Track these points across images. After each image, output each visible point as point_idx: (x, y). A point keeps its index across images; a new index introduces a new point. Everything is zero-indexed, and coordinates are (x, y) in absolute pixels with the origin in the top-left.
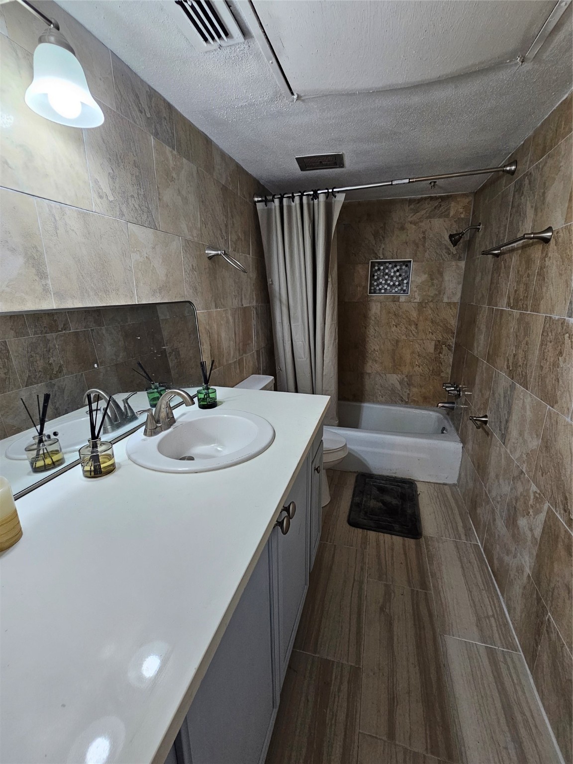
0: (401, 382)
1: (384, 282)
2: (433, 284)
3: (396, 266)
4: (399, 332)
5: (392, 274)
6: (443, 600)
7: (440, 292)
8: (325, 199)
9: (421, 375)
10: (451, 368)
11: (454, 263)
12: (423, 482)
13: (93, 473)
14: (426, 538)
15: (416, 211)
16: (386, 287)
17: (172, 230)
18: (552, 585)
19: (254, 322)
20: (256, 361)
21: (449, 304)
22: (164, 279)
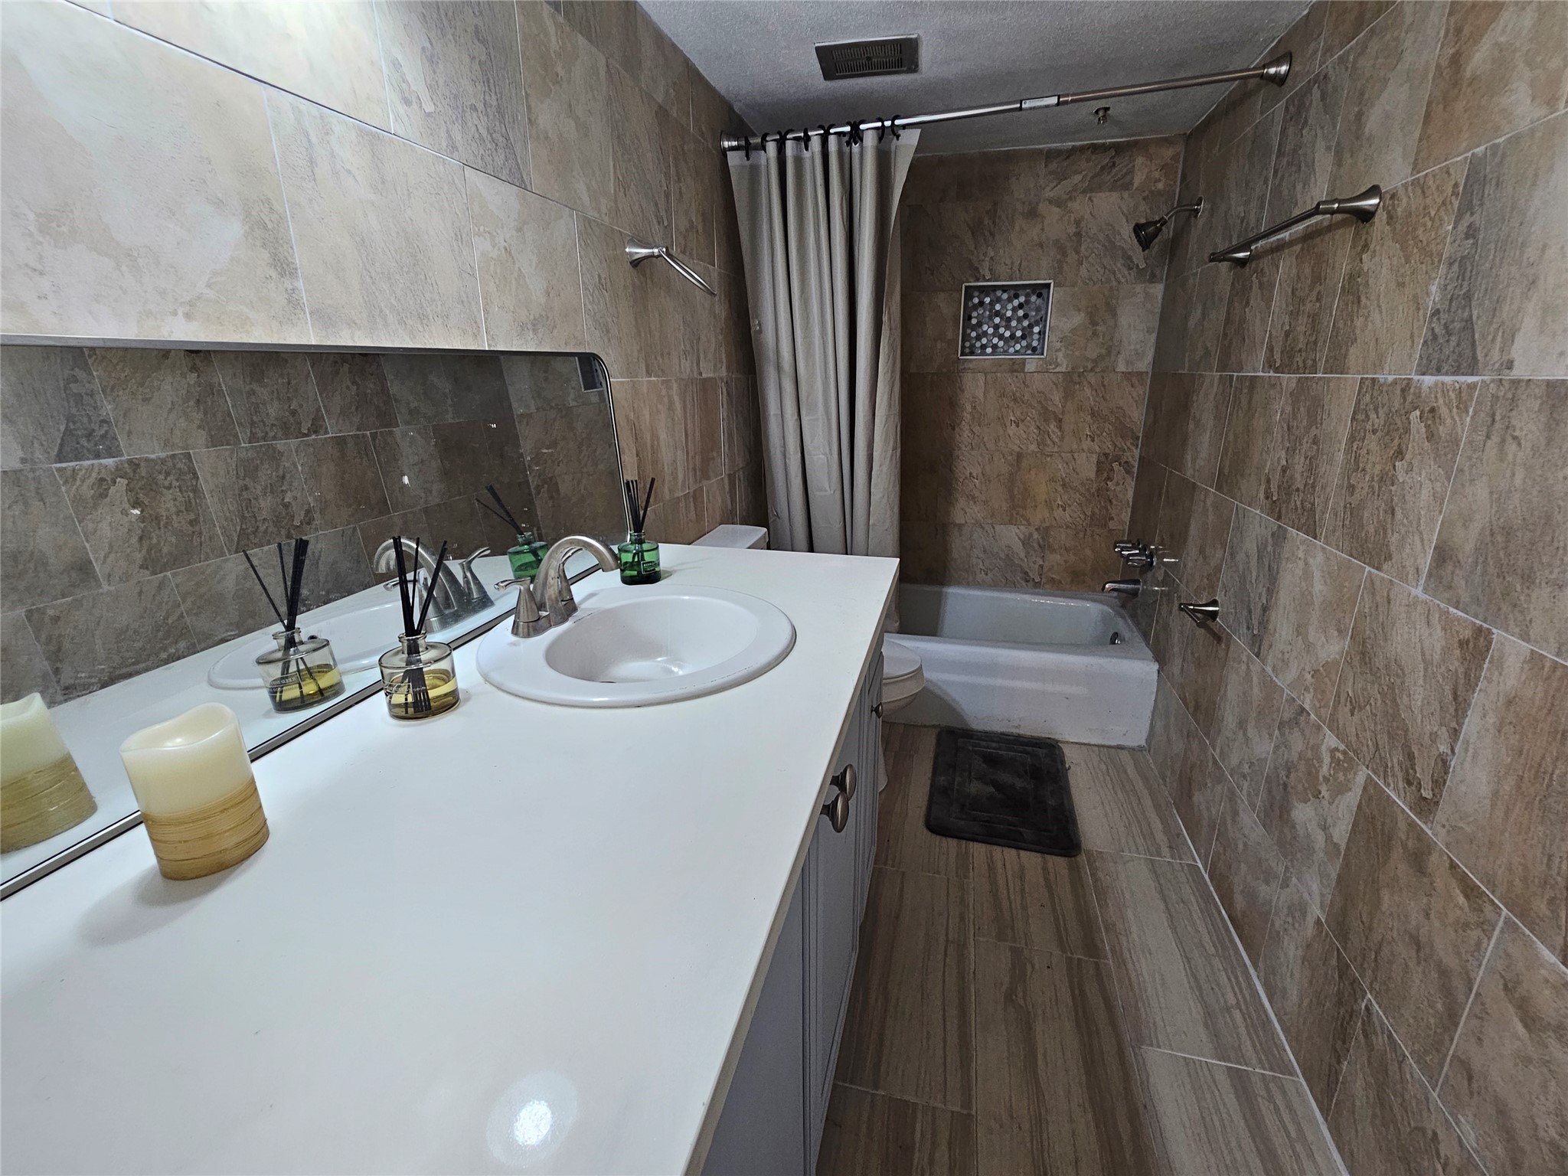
0: (1026, 542)
1: (990, 331)
2: (1095, 334)
3: (1016, 296)
4: (1025, 436)
5: (1009, 314)
6: (1133, 975)
7: (1111, 350)
8: (876, 141)
9: (1068, 527)
10: (1129, 510)
11: (1139, 288)
12: (1076, 743)
13: (411, 710)
14: (1089, 853)
15: (1061, 178)
16: (995, 341)
17: (557, 195)
18: (1376, 937)
19: (723, 413)
20: (728, 496)
21: (1127, 375)
22: (543, 300)
